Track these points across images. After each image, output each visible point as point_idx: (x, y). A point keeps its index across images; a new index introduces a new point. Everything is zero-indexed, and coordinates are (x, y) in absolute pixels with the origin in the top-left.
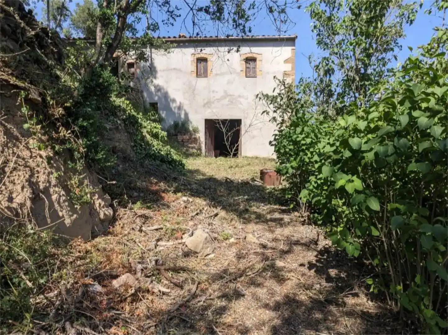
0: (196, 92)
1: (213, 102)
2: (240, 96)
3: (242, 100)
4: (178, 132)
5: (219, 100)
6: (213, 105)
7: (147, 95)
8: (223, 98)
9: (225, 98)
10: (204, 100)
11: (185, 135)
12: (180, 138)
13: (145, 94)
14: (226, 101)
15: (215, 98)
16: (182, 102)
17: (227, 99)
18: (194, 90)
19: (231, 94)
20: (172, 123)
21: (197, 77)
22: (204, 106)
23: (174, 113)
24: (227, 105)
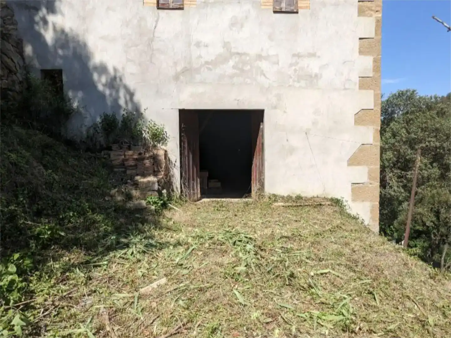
0: (156, 45)
1: (198, 71)
2: (260, 57)
3: (264, 65)
4: (115, 142)
5: (210, 65)
6: (198, 77)
7: (35, 50)
8: (221, 60)
9: (225, 60)
10: (175, 63)
11: (129, 148)
12: (116, 156)
13: (28, 50)
14: (228, 68)
15: (203, 61)
16: (119, 67)
17: (231, 63)
18: (152, 40)
19: (240, 51)
20: (99, 120)
21: (159, 8)
22: (176, 78)
23: (102, 96)
24: (231, 77)
